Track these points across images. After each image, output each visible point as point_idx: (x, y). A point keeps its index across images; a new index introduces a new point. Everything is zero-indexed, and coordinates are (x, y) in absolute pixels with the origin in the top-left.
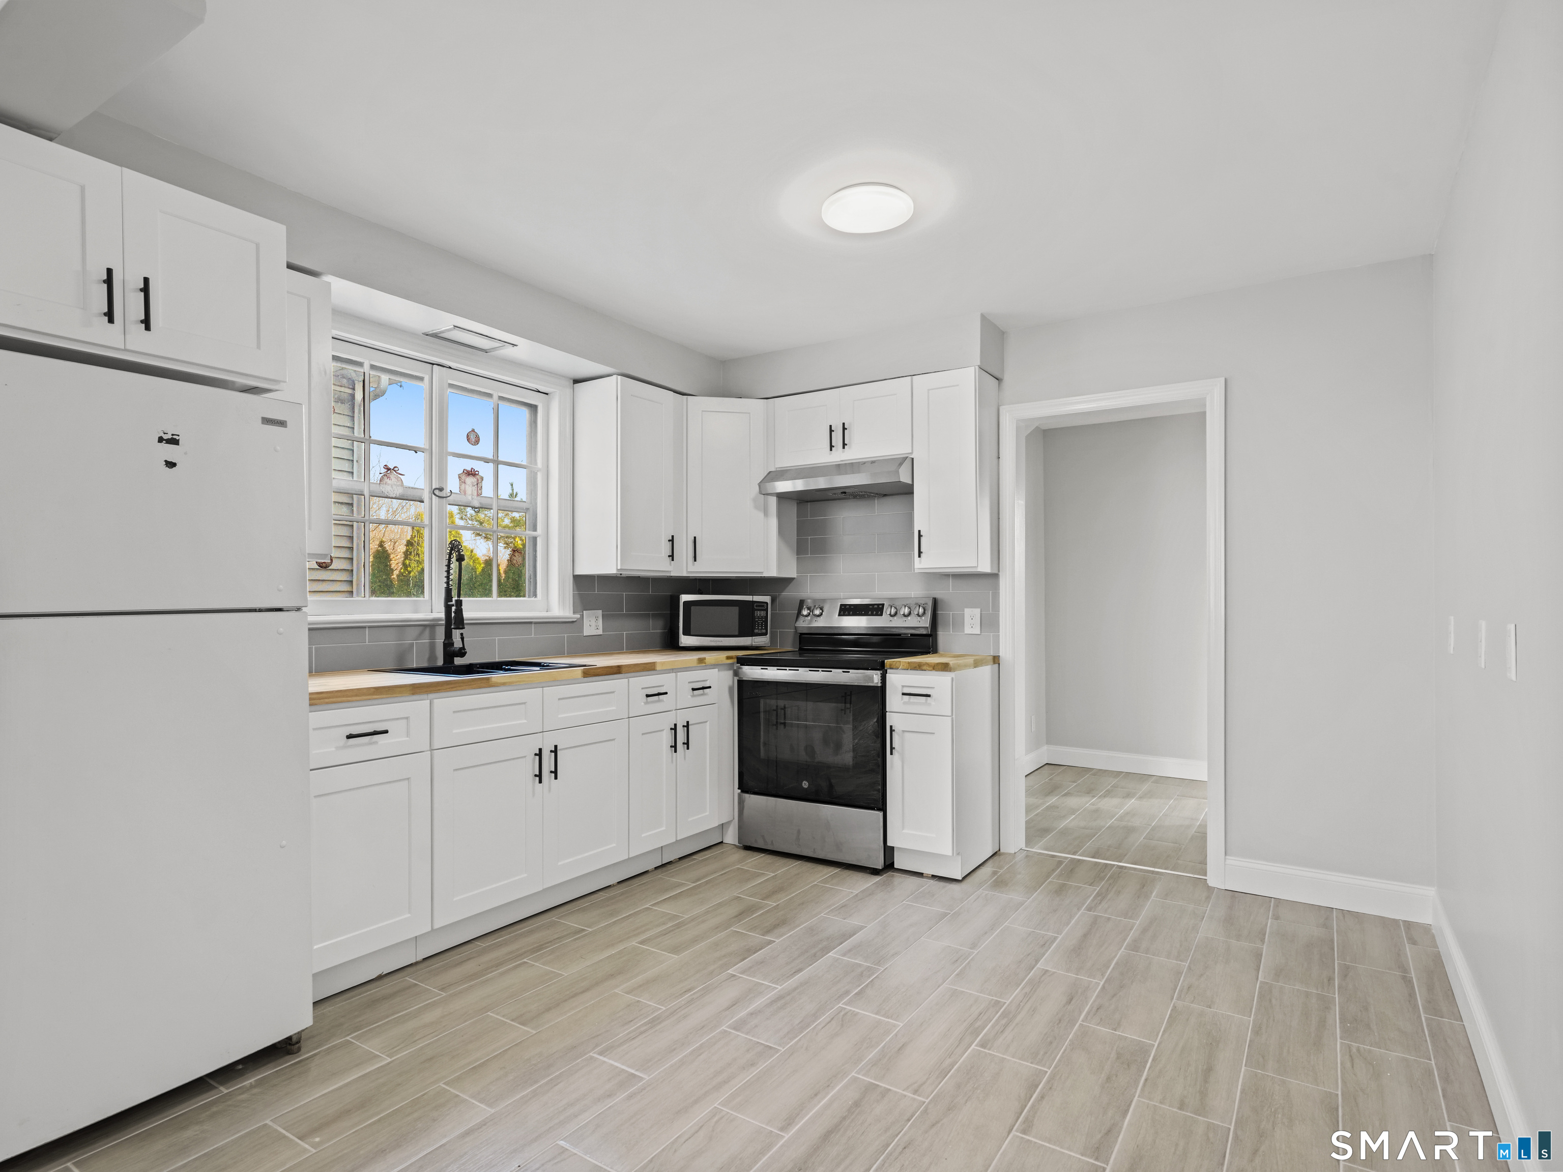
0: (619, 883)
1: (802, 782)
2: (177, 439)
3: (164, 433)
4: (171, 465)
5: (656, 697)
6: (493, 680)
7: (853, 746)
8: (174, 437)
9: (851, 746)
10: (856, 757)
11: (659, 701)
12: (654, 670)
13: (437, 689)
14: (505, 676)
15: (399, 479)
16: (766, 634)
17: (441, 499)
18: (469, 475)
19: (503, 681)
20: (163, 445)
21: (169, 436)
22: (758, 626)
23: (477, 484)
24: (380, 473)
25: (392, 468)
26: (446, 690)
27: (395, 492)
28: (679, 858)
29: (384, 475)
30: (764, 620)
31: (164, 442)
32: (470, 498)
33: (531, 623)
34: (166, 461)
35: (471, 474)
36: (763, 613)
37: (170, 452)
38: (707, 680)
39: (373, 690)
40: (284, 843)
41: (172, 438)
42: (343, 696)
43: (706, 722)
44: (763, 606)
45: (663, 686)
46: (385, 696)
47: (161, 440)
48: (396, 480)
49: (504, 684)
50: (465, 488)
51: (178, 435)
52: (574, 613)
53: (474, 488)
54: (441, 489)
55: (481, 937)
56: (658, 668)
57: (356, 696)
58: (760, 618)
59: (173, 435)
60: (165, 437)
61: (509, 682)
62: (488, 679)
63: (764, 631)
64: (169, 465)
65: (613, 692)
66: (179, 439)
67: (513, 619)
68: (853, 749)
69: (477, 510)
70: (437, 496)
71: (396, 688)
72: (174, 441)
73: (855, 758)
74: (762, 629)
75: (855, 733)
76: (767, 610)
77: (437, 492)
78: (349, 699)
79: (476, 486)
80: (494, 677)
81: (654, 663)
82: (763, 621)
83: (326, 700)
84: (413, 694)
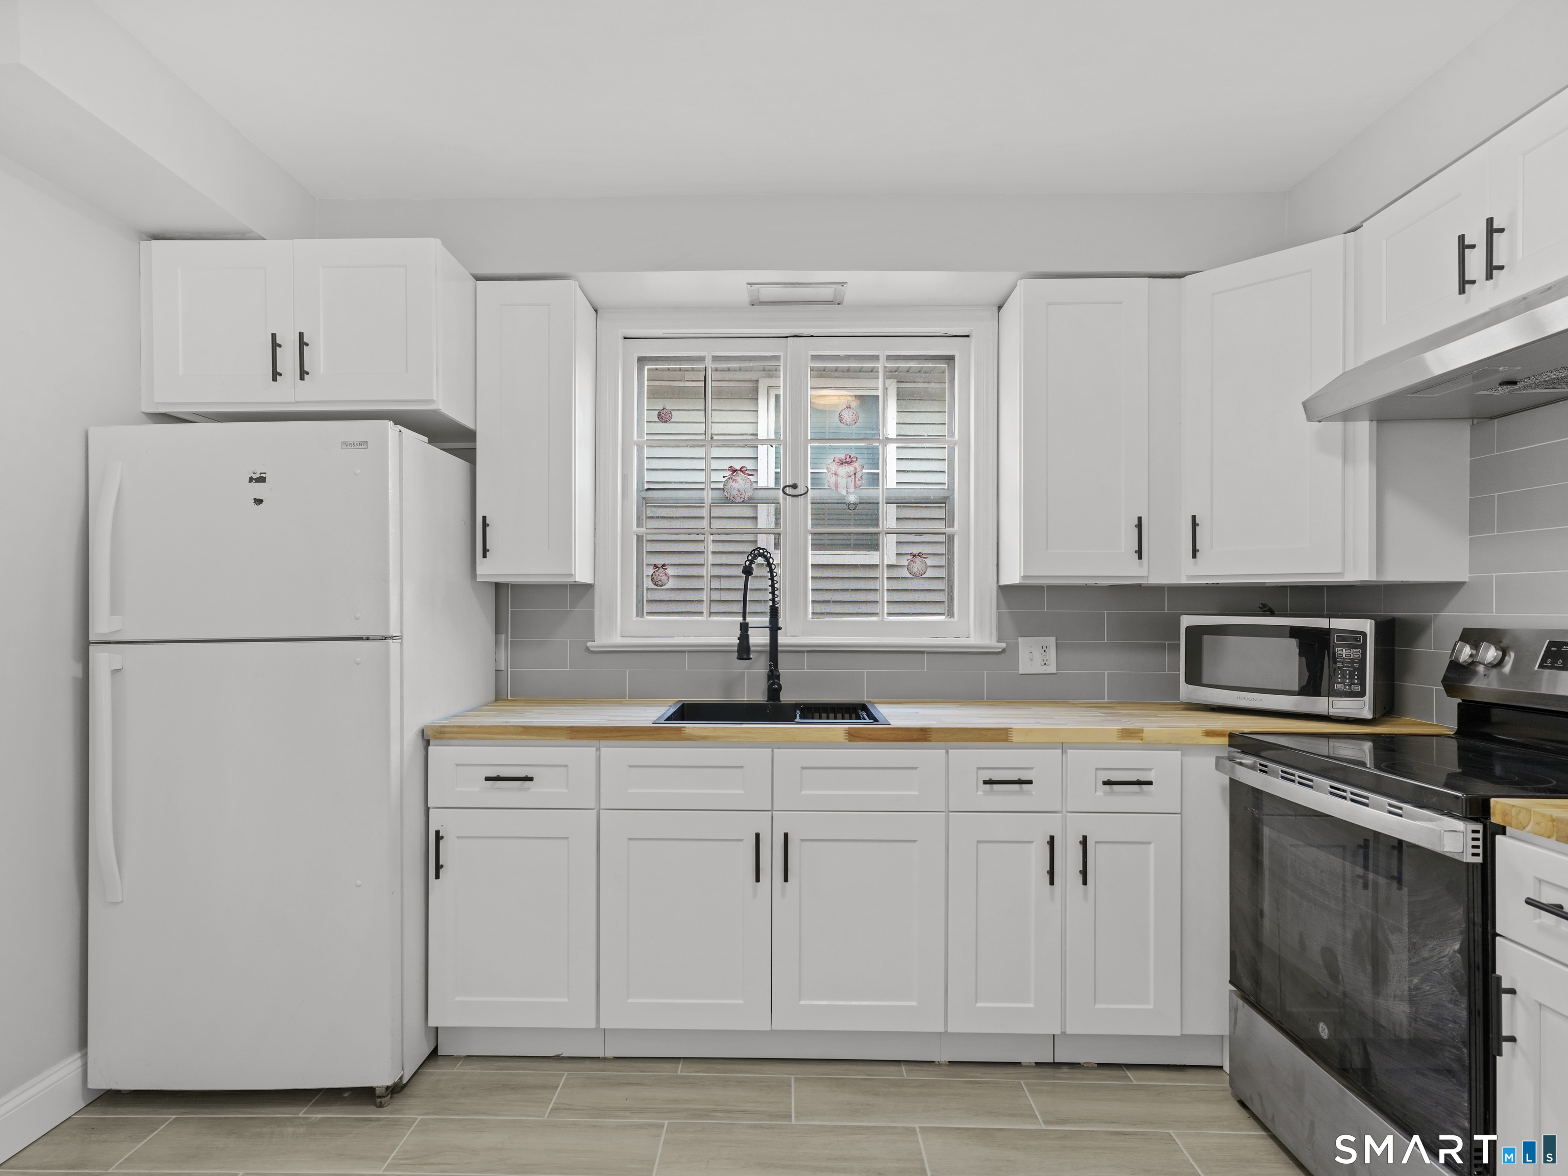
0: (951, 1063)
1: (1318, 1023)
2: (264, 477)
3: (254, 473)
4: (259, 502)
5: (1017, 786)
6: (687, 731)
7: (1410, 990)
8: (262, 475)
9: (1406, 987)
10: (1416, 1020)
11: (1021, 792)
12: (1006, 740)
13: (604, 735)
14: (706, 728)
15: (748, 480)
16: (1362, 694)
17: (795, 499)
18: (842, 464)
19: (704, 734)
20: (253, 484)
21: (258, 475)
22: (1344, 677)
23: (855, 474)
24: (724, 477)
25: (739, 468)
26: (616, 738)
27: (743, 496)
28: (1098, 1064)
29: (729, 478)
30: (1356, 665)
31: (254, 481)
32: (844, 492)
33: (923, 652)
34: (255, 499)
35: (845, 462)
36: (1355, 653)
37: (258, 490)
38: (1150, 770)
39: (520, 729)
40: (359, 882)
41: (260, 476)
42: (486, 733)
43: (1149, 843)
44: (1356, 639)
45: (1032, 769)
46: (535, 737)
47: (251, 480)
48: (744, 482)
49: (704, 738)
50: (836, 481)
51: (265, 473)
52: (999, 640)
53: (850, 479)
54: (794, 486)
55: (695, 1060)
56: (1015, 738)
57: (501, 734)
58: (1349, 663)
59: (261, 473)
60: (255, 476)
61: (713, 736)
62: (679, 729)
63: (1357, 688)
64: (257, 502)
65: (916, 768)
66: (265, 477)
67: (887, 646)
68: (1410, 996)
69: (852, 506)
70: (790, 495)
71: (550, 729)
72: (261, 480)
73: (1413, 1018)
74: (1352, 684)
75: (1414, 960)
76: (1363, 647)
77: (788, 490)
78: (494, 736)
79: (853, 477)
80: (689, 728)
81: (1006, 729)
82: (1356, 669)
83: (467, 735)
84: (572, 739)
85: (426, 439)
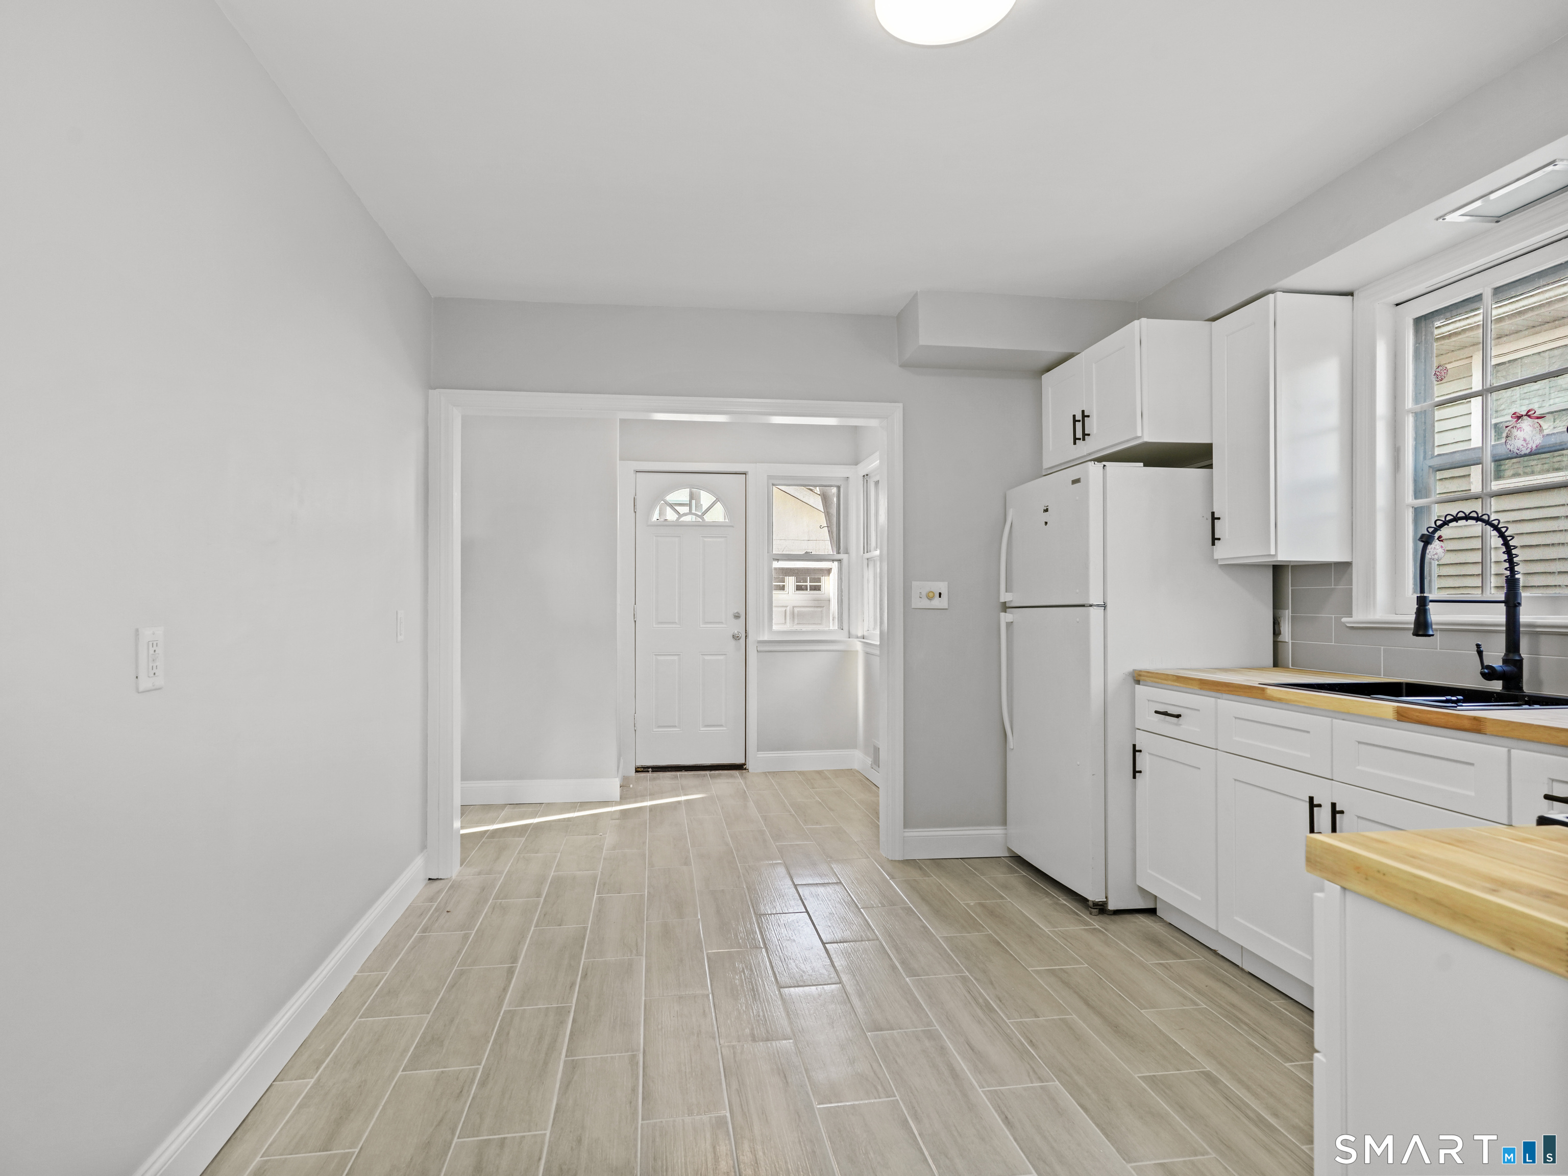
6: (1268, 692)
14: (1282, 691)
15: (1536, 425)
19: (1280, 697)
25: (1524, 413)
26: (1227, 692)
27: (1530, 446)
29: (1512, 427)
39: (1174, 677)
42: (1159, 678)
49: (1280, 700)
57: (1165, 680)
61: (1286, 699)
71: (1189, 679)
78: (1162, 681)
80: (1269, 689)
84: (1201, 689)
85: (1142, 464)
